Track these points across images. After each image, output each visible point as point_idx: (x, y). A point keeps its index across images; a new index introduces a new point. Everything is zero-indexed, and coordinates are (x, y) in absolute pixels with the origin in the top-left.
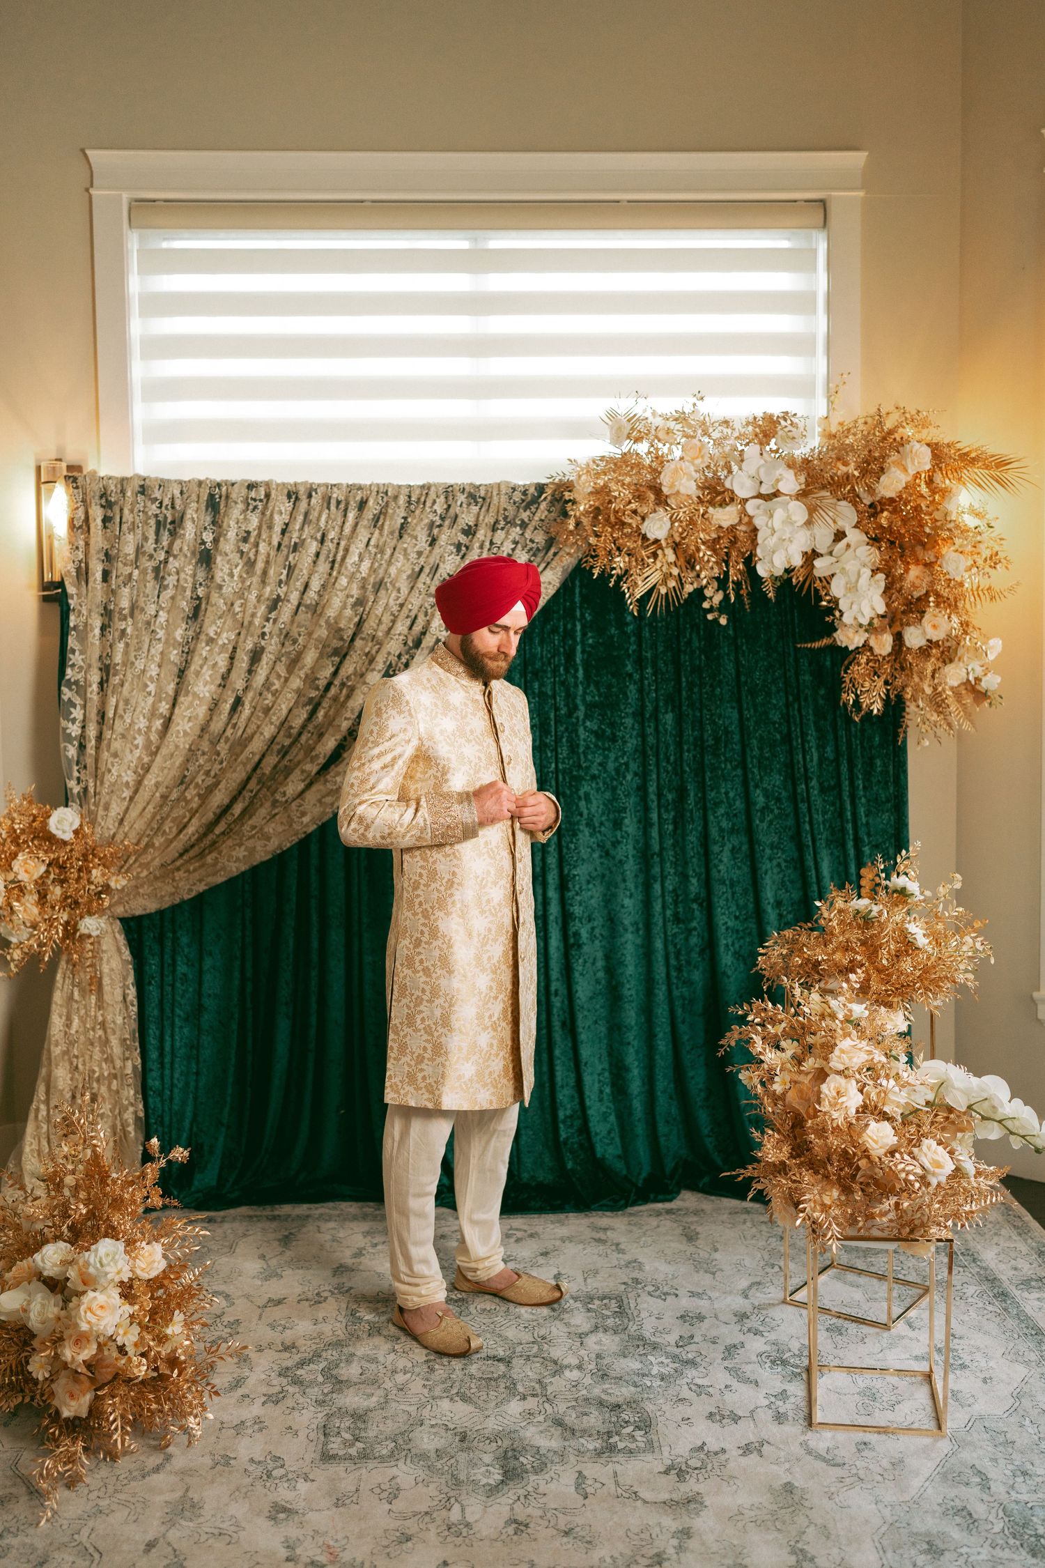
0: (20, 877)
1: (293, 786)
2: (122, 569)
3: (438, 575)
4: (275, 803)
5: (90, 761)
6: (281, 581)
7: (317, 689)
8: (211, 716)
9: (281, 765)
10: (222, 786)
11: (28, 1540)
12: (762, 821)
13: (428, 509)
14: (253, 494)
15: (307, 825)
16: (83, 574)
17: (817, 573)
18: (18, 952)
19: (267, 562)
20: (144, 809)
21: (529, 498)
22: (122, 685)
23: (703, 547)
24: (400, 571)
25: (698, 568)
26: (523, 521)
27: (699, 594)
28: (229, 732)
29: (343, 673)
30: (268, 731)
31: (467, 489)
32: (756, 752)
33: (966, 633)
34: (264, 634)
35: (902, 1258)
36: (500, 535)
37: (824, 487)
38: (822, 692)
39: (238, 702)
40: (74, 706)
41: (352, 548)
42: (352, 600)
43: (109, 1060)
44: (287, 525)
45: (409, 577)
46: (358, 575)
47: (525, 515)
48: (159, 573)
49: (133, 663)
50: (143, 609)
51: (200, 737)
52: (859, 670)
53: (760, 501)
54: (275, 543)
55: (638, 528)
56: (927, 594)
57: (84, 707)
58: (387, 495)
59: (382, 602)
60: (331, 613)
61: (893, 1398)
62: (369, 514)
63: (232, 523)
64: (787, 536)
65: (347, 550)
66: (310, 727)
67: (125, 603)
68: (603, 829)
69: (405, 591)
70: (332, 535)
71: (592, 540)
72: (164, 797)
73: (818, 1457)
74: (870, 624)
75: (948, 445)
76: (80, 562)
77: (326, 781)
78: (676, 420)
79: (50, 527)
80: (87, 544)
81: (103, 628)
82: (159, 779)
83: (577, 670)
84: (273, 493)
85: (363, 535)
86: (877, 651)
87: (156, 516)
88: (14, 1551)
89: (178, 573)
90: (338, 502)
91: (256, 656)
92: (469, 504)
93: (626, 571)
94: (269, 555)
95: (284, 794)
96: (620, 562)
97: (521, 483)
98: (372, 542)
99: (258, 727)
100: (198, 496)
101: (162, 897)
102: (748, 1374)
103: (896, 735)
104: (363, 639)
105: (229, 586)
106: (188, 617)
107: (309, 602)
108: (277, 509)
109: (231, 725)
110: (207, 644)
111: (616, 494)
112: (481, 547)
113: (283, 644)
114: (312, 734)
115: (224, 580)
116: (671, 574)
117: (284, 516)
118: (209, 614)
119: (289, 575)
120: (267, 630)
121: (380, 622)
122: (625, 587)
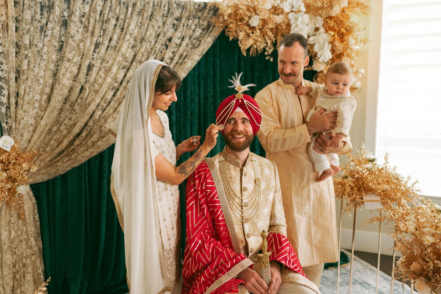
1: (109, 124)
2: (25, 26)
3: (166, 37)
5: (13, 115)
6: (100, 36)
7: (118, 82)
8: (70, 94)
9: (103, 116)
10: (78, 124)
13: (162, 9)
16: (6, 27)
19: (94, 27)
20: (40, 136)
22: (27, 79)
23: (268, 31)
24: (151, 34)
25: (267, 38)
26: (199, 16)
28: (79, 101)
29: (128, 76)
30: (98, 100)
31: (177, 2)
34: (93, 58)
36: (190, 21)
40: (4, 89)
41: (131, 23)
42: (131, 46)
43: (31, 247)
44: (102, 11)
45: (155, 37)
46: (134, 35)
47: (200, 14)
48: (43, 29)
49: (32, 70)
50: (36, 46)
51: (65, 103)
53: (293, 13)
54: (97, 19)
55: (248, 22)
57: (9, 90)
59: (144, 47)
60: (123, 50)
62: (137, 9)
63: (78, 9)
64: (302, 28)
65: (129, 25)
66: (115, 99)
67: (27, 42)
69: (153, 42)
70: (122, 17)
72: (50, 130)
74: (328, 62)
76: (4, 21)
80: (7, 14)
81: (17, 53)
82: (47, 122)
85: (135, 18)
87: (41, 3)
89: (52, 30)
90: (124, 3)
91: (90, 68)
92: (178, 8)
93: (243, 38)
94: (95, 24)
96: (241, 35)
98: (139, 21)
99: (93, 98)
101: (51, 174)
104: (136, 62)
105: (77, 36)
106: (58, 50)
107: (112, 45)
108: (98, 4)
109: (79, 98)
110: (68, 62)
111: (241, 7)
112: (183, 26)
113: (102, 64)
114: (116, 102)
115: (75, 34)
116: (258, 40)
117: (101, 7)
118: (67, 49)
119: (104, 34)
120: (94, 57)
121: (143, 55)
122: (240, 45)
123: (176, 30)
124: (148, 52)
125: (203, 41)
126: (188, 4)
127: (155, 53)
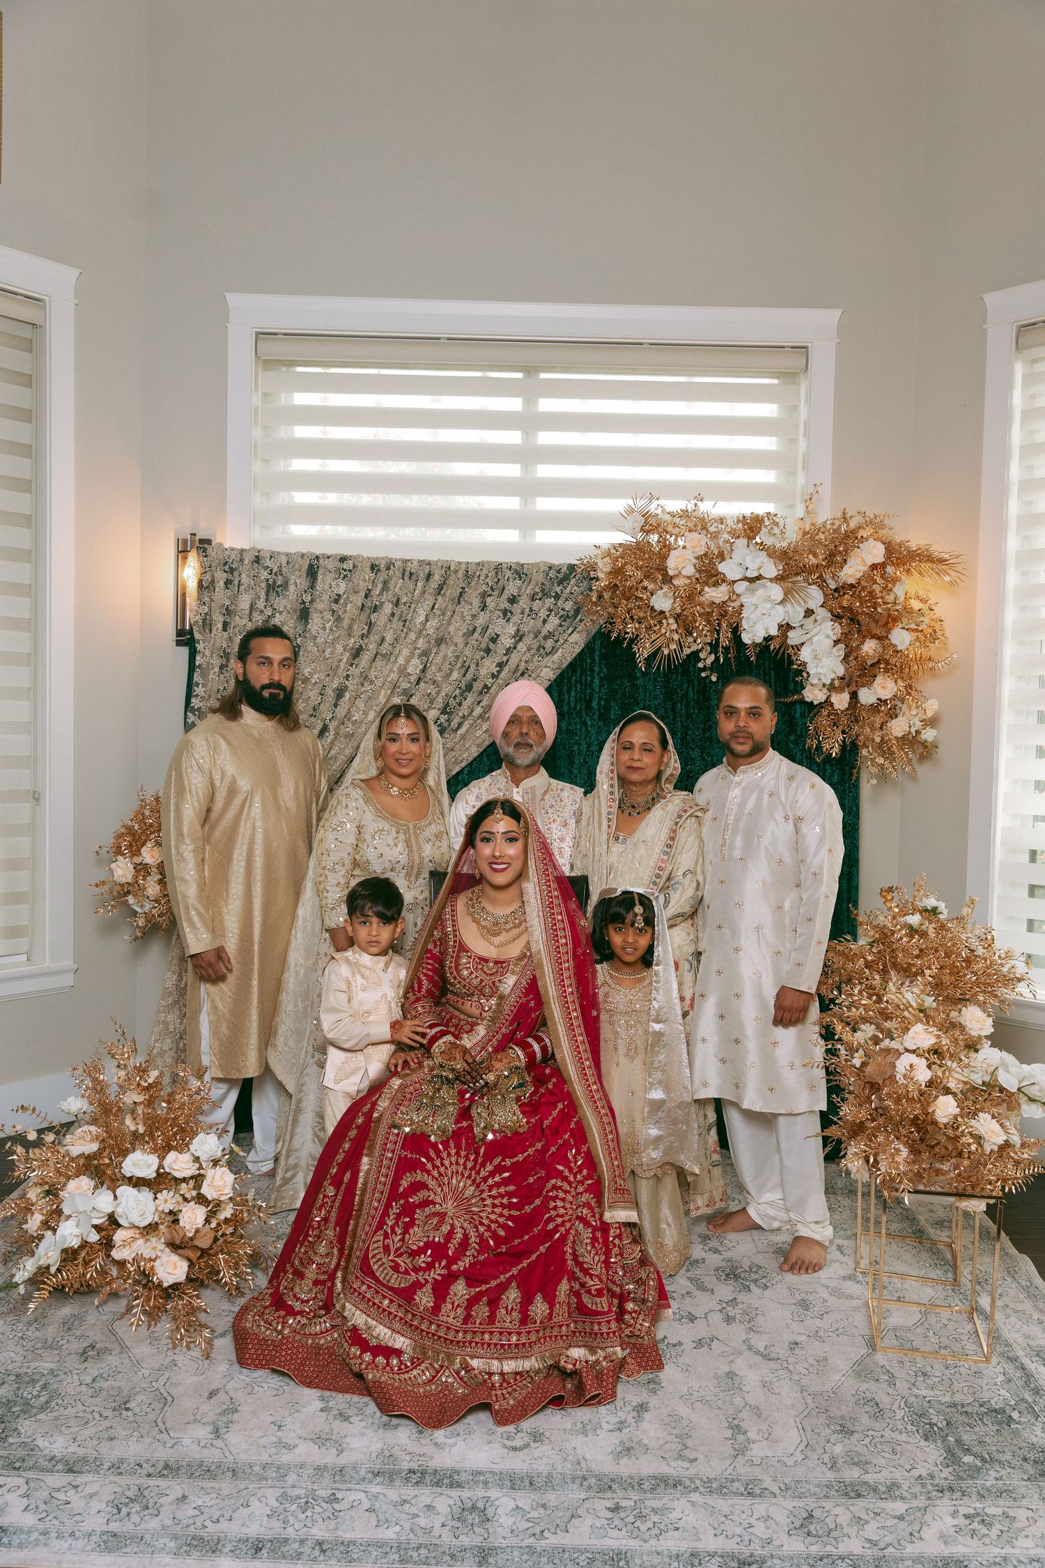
0: (146, 861)
2: (239, 622)
3: (487, 634)
6: (363, 635)
11: (117, 1384)
13: (481, 582)
14: (344, 565)
16: (207, 624)
17: (790, 642)
18: (143, 920)
19: (353, 619)
21: (560, 576)
23: (699, 618)
24: (457, 629)
25: (695, 635)
26: (556, 593)
27: (695, 655)
33: (909, 694)
34: (348, 676)
35: (839, 1198)
36: (538, 603)
37: (797, 574)
38: (792, 738)
39: (325, 729)
41: (420, 611)
42: (418, 651)
44: (369, 590)
45: (464, 634)
46: (424, 632)
47: (558, 589)
52: (823, 720)
53: (746, 583)
54: (360, 605)
55: (648, 602)
56: (878, 662)
58: (447, 568)
59: (443, 654)
60: (401, 660)
61: (823, 1309)
62: (434, 584)
63: (326, 588)
64: (767, 611)
65: (415, 612)
69: (461, 645)
70: (405, 599)
71: (611, 610)
73: (758, 1353)
74: (832, 684)
75: (900, 545)
76: (206, 614)
78: (681, 517)
79: (184, 588)
80: (212, 600)
81: (221, 667)
84: (360, 565)
85: (429, 601)
86: (836, 706)
87: (267, 580)
88: (105, 1392)
90: (411, 574)
91: (340, 692)
92: (514, 579)
93: (637, 636)
94: (354, 614)
96: (630, 628)
97: (557, 563)
98: (436, 607)
99: (341, 749)
100: (301, 566)
102: (706, 1284)
103: (851, 774)
104: (426, 683)
105: (321, 637)
107: (384, 652)
108: (362, 578)
111: (631, 573)
112: (522, 613)
113: (361, 685)
115: (319, 632)
116: (673, 639)
117: (367, 583)
119: (369, 631)
120: (349, 673)
121: (440, 670)
122: (635, 649)
123: (508, 620)
125: (562, 641)
126: (535, 570)
127: (462, 666)
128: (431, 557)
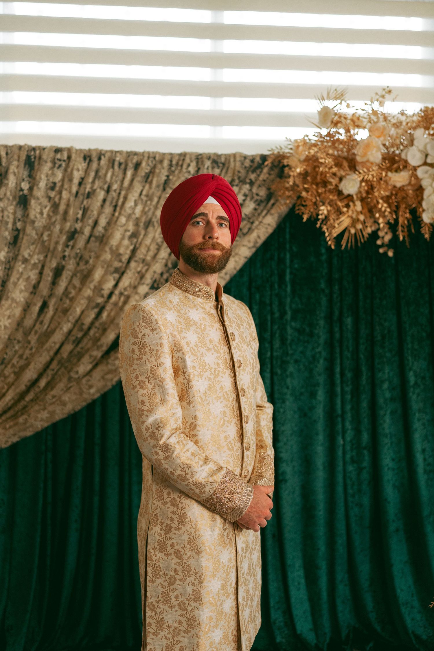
1: (83, 367)
4: (70, 379)
6: (77, 219)
7: (102, 296)
8: (25, 315)
9: (75, 352)
10: (32, 366)
12: (414, 393)
13: (184, 170)
14: (58, 156)
15: (93, 395)
19: (68, 205)
21: (256, 164)
23: (381, 201)
25: (377, 215)
26: (251, 180)
27: (374, 235)
28: (37, 327)
29: (121, 285)
30: (66, 327)
31: (212, 157)
32: (410, 346)
34: (64, 257)
39: (45, 306)
41: (130, 196)
42: (128, 234)
44: (83, 178)
46: (134, 217)
47: (253, 176)
51: (17, 330)
53: (427, 168)
54: (74, 192)
55: (337, 186)
58: (155, 159)
59: (150, 236)
60: (114, 242)
62: (142, 173)
63: (43, 177)
65: (125, 198)
66: (97, 324)
68: (302, 397)
70: (115, 186)
77: (108, 363)
83: (286, 286)
84: (73, 156)
85: (137, 187)
90: (120, 164)
91: (58, 272)
92: (213, 167)
93: (326, 217)
94: (69, 200)
95: (77, 372)
96: (324, 210)
97: (250, 153)
98: (144, 193)
99: (59, 323)
100: (19, 157)
104: (136, 261)
105: (39, 221)
106: (10, 243)
107: (97, 234)
108: (75, 167)
109: (38, 323)
110: (23, 263)
111: (322, 161)
113: (78, 264)
114: (98, 329)
115: (36, 217)
116: (358, 220)
117: (81, 172)
118: (25, 241)
119: (84, 215)
120: (67, 254)
121: (148, 250)
122: (325, 228)
124: (157, 244)
125: (257, 223)
126: (232, 160)
128: (140, 149)
